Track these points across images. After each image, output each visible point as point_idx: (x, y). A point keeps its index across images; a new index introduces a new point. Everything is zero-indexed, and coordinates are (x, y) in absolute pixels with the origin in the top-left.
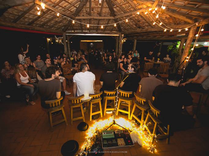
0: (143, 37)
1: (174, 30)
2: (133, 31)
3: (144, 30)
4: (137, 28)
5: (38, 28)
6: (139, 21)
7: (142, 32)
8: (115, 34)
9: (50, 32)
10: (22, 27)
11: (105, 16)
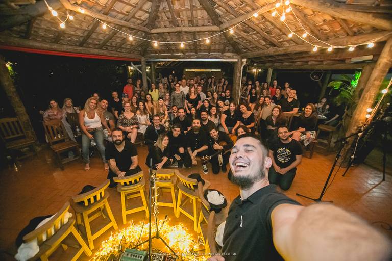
0: (283, 63)
1: (336, 47)
2: (261, 51)
3: (281, 49)
4: (268, 46)
5: (96, 51)
6: (269, 33)
7: (277, 53)
8: (229, 57)
9: (117, 57)
10: (68, 49)
11: (203, 25)
